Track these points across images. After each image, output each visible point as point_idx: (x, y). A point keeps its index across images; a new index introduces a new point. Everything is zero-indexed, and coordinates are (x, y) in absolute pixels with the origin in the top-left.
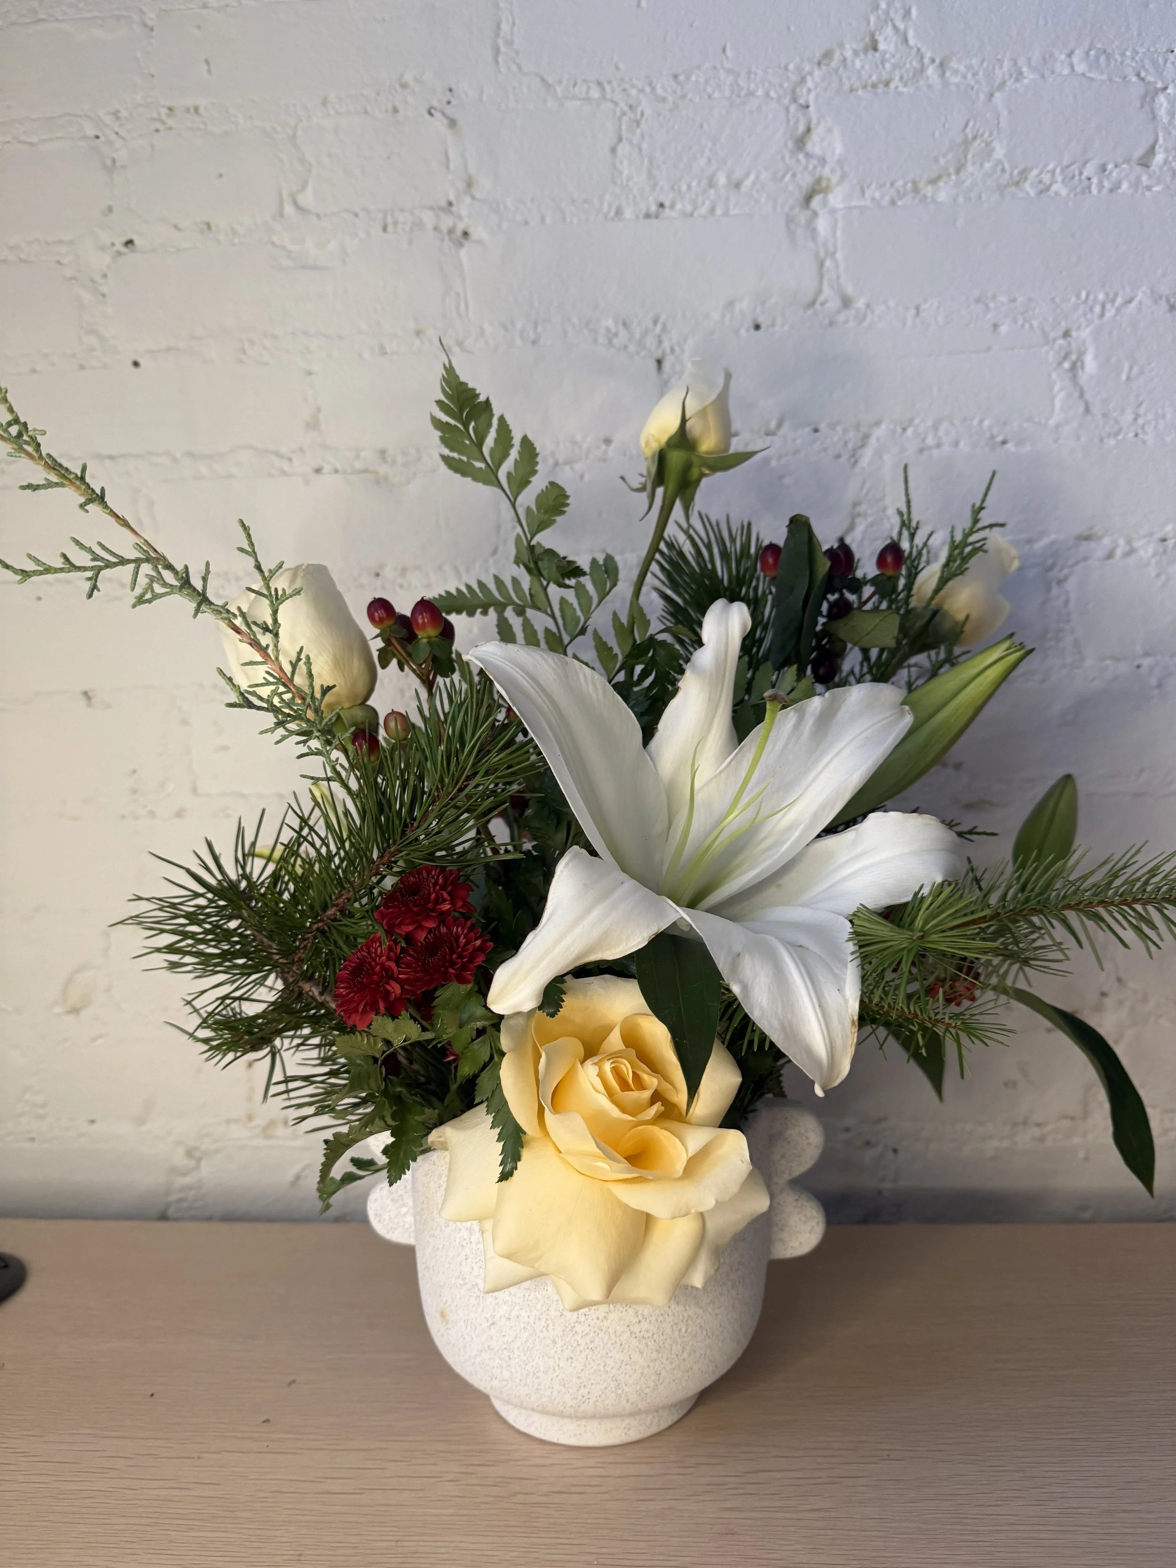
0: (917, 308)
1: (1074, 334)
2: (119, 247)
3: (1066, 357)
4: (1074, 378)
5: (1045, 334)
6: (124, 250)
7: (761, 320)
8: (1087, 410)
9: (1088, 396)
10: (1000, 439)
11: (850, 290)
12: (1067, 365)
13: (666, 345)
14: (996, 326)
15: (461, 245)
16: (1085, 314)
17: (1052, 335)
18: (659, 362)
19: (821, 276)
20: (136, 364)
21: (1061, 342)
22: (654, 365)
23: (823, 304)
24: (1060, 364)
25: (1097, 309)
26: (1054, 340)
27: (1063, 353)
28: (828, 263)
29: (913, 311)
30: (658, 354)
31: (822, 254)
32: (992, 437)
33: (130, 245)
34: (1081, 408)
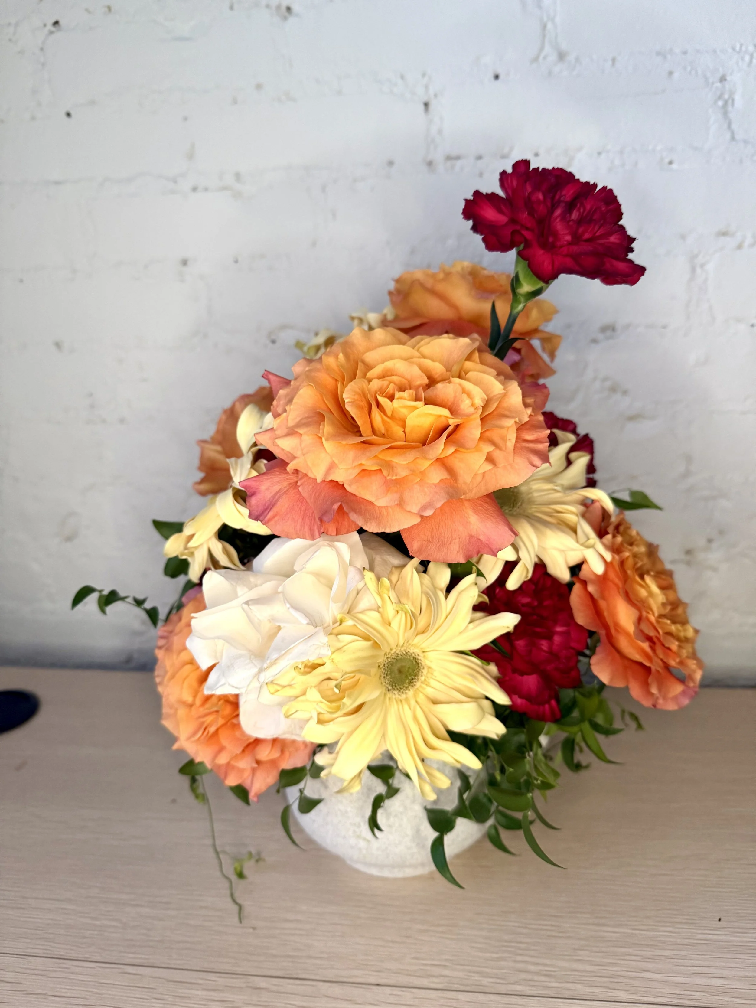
0: (614, 60)
1: (728, 78)
2: (50, 27)
3: (720, 98)
4: (725, 114)
5: (706, 78)
6: (53, 29)
7: (500, 71)
8: (733, 138)
9: (734, 126)
10: (667, 160)
11: (564, 46)
12: (720, 103)
13: (431, 92)
14: (670, 73)
15: (285, 18)
16: (737, 63)
17: (711, 80)
18: (426, 105)
19: (544, 36)
20: (68, 115)
21: (718, 85)
22: (422, 107)
23: (545, 58)
24: (715, 102)
25: (747, 58)
26: (713, 83)
27: (718, 93)
28: (549, 26)
29: (610, 63)
30: (425, 99)
31: (545, 19)
32: (662, 159)
33: (57, 25)
34: (728, 136)
